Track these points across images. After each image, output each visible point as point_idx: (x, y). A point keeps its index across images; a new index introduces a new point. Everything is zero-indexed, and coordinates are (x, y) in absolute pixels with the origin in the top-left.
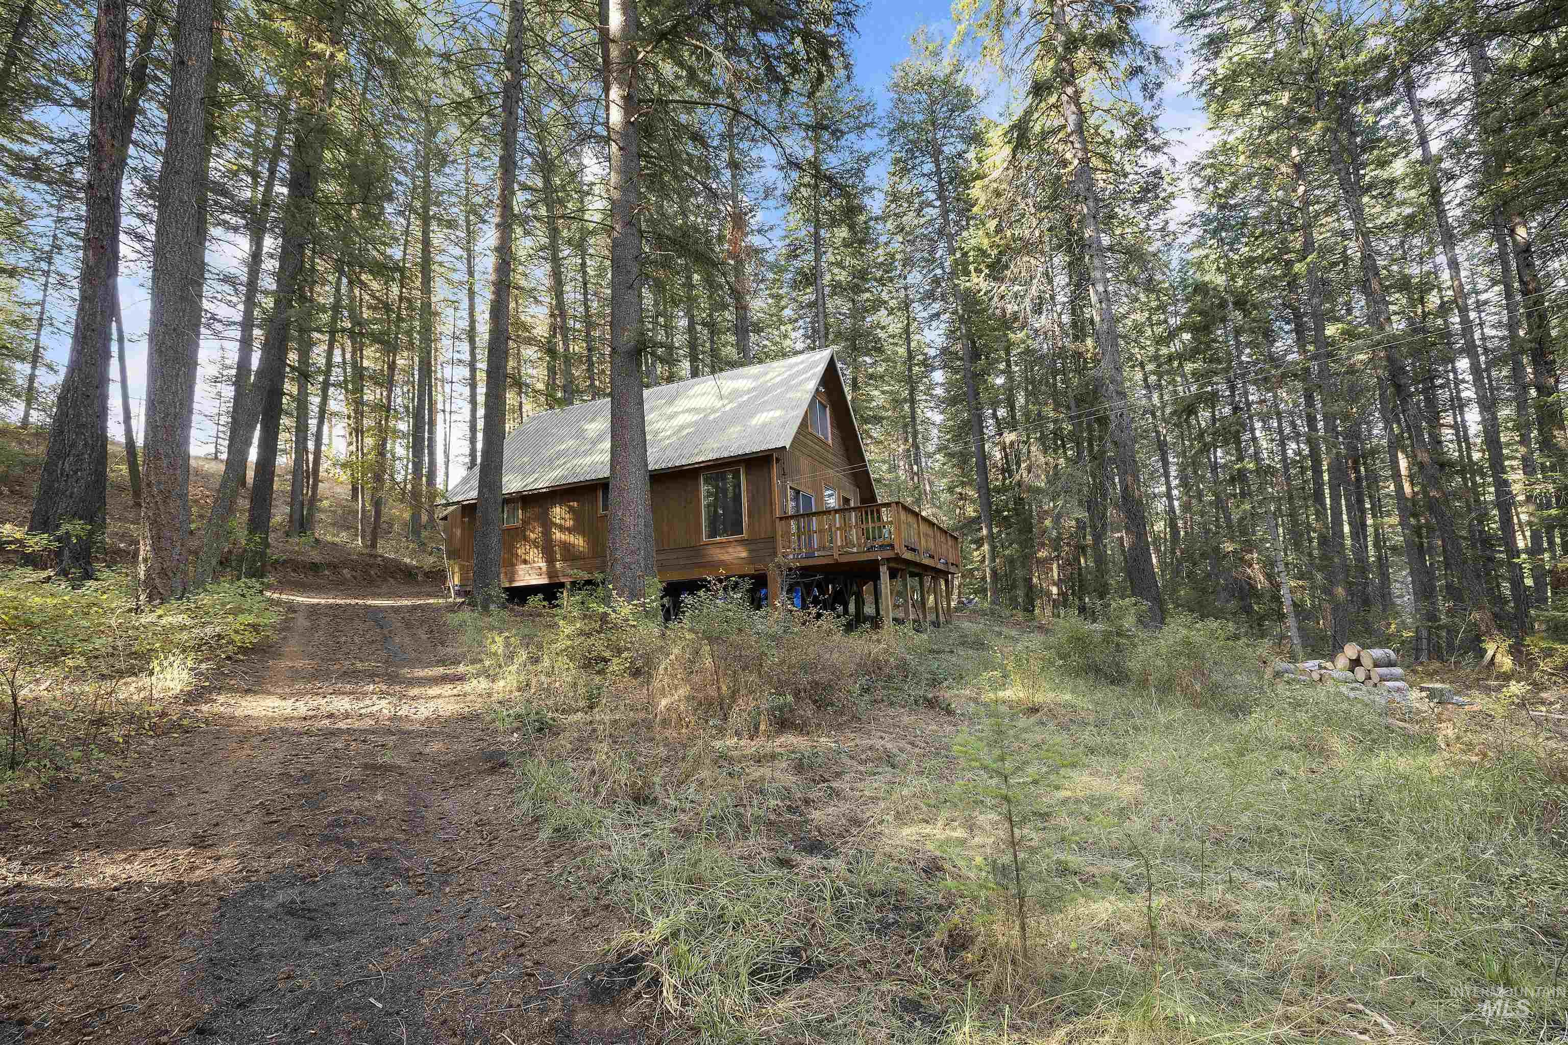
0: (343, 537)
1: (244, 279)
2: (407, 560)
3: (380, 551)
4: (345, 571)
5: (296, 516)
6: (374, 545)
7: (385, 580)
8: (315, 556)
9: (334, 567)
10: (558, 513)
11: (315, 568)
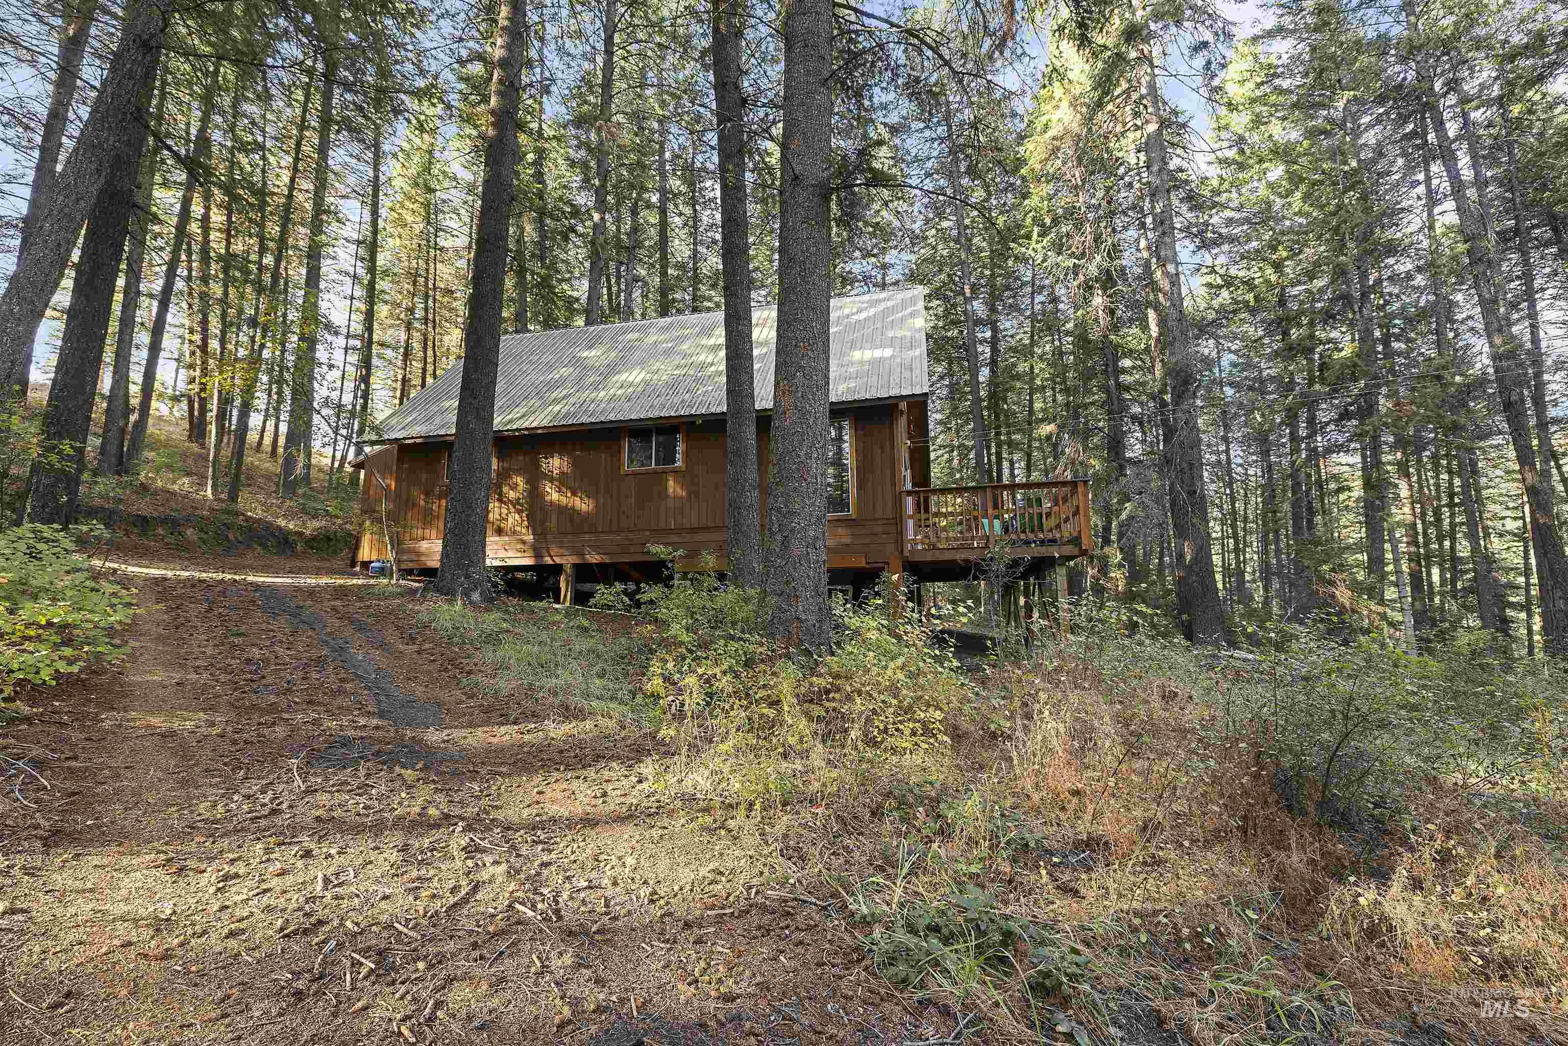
0: (184, 484)
1: (42, 112)
2: (282, 522)
3: (240, 506)
4: (189, 532)
5: (113, 449)
6: (233, 498)
7: (249, 547)
8: (144, 507)
9: (173, 524)
10: (555, 464)
11: (143, 523)
